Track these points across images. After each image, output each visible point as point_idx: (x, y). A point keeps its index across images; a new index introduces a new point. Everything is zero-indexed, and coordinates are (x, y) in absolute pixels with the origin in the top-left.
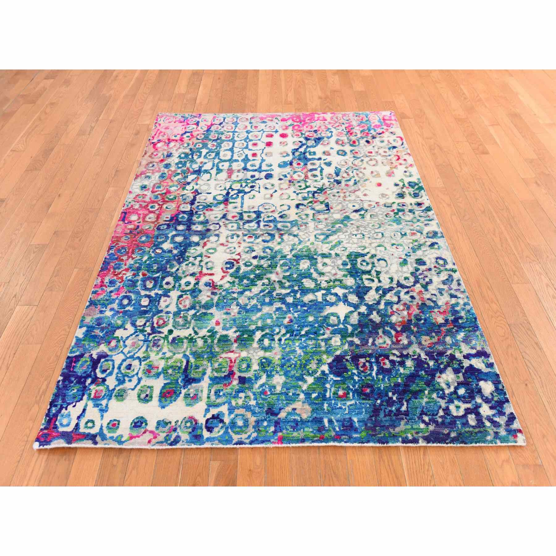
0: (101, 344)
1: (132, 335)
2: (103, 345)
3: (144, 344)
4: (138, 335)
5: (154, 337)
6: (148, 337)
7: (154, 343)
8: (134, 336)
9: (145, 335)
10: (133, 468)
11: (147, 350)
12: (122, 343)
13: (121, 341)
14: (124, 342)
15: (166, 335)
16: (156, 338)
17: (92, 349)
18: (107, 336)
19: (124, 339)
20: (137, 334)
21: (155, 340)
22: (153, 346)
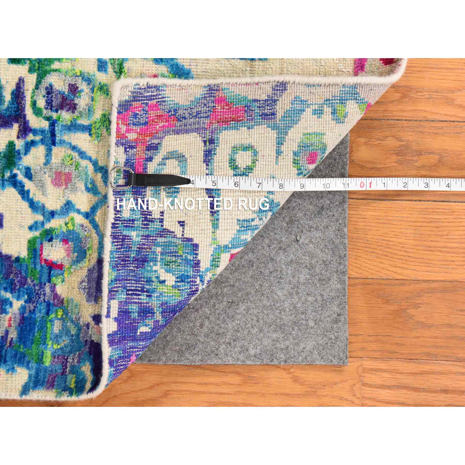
0: (56, 296)
1: (24, 194)
2: (59, 290)
3: (62, 142)
4: (28, 174)
5: (37, 112)
6: (35, 132)
7: (61, 107)
8: (28, 185)
9: (29, 145)
10: (450, 102)
11: (88, 129)
12: (55, 223)
13: (48, 226)
14: (53, 214)
15: (31, 70)
16: (41, 103)
17: (76, 323)
18: (23, 282)
19: (40, 218)
20: (21, 177)
21: (49, 104)
22: (73, 107)
